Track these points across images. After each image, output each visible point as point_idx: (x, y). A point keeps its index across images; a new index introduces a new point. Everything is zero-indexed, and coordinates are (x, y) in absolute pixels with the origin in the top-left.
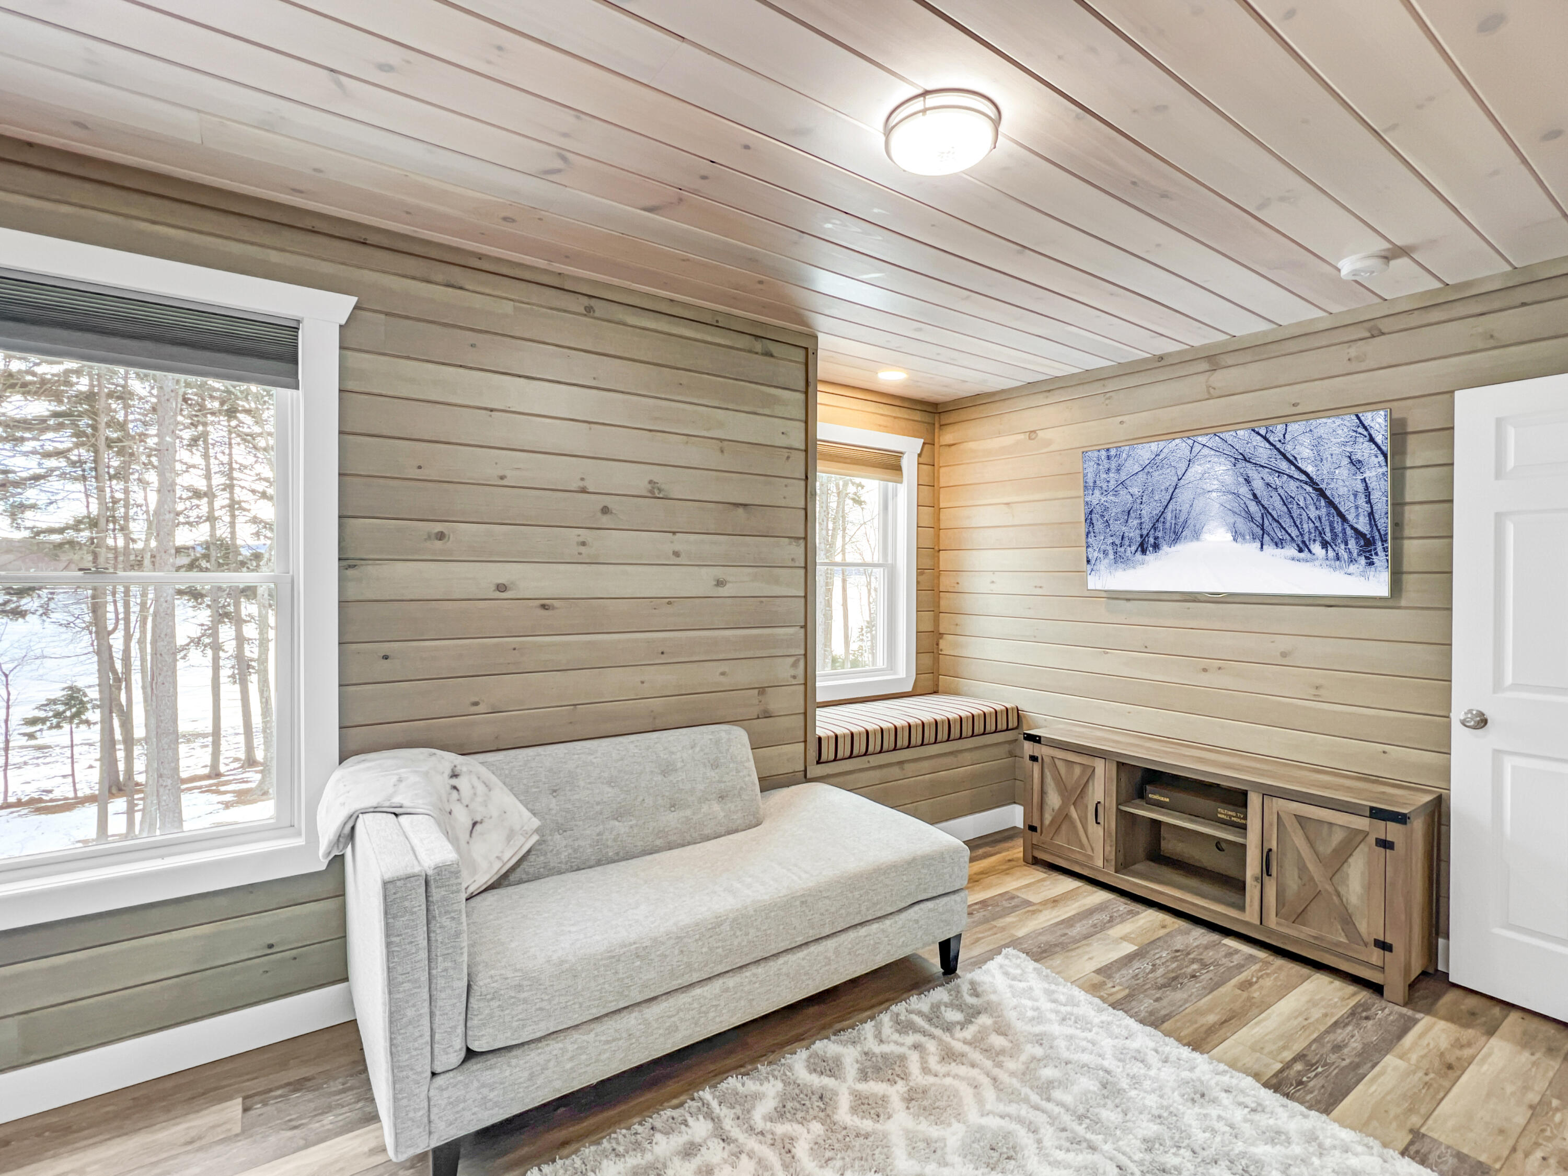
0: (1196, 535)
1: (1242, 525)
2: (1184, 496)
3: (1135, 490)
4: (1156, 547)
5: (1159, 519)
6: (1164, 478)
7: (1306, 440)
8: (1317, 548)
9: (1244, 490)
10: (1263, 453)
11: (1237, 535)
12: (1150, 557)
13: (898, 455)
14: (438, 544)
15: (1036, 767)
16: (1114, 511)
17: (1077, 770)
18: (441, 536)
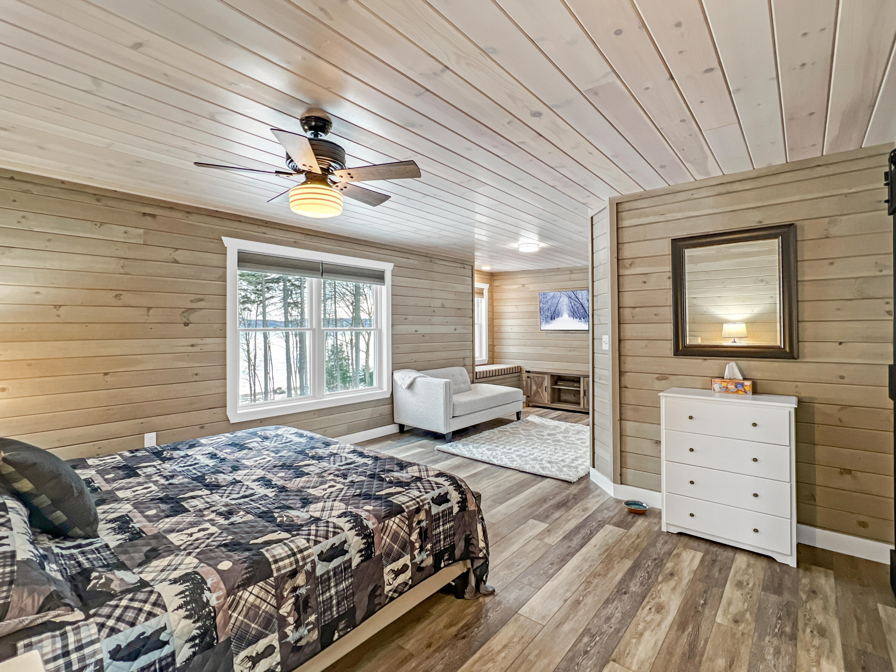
0: (562, 316)
1: (570, 314)
2: (559, 306)
3: (550, 304)
4: (554, 318)
5: (555, 311)
6: (555, 301)
7: (580, 294)
8: (582, 319)
9: (570, 305)
10: (573, 297)
11: (569, 316)
12: (553, 321)
13: (483, 289)
14: (406, 321)
15: (529, 379)
16: (545, 309)
17: (540, 379)
18: (406, 319)
